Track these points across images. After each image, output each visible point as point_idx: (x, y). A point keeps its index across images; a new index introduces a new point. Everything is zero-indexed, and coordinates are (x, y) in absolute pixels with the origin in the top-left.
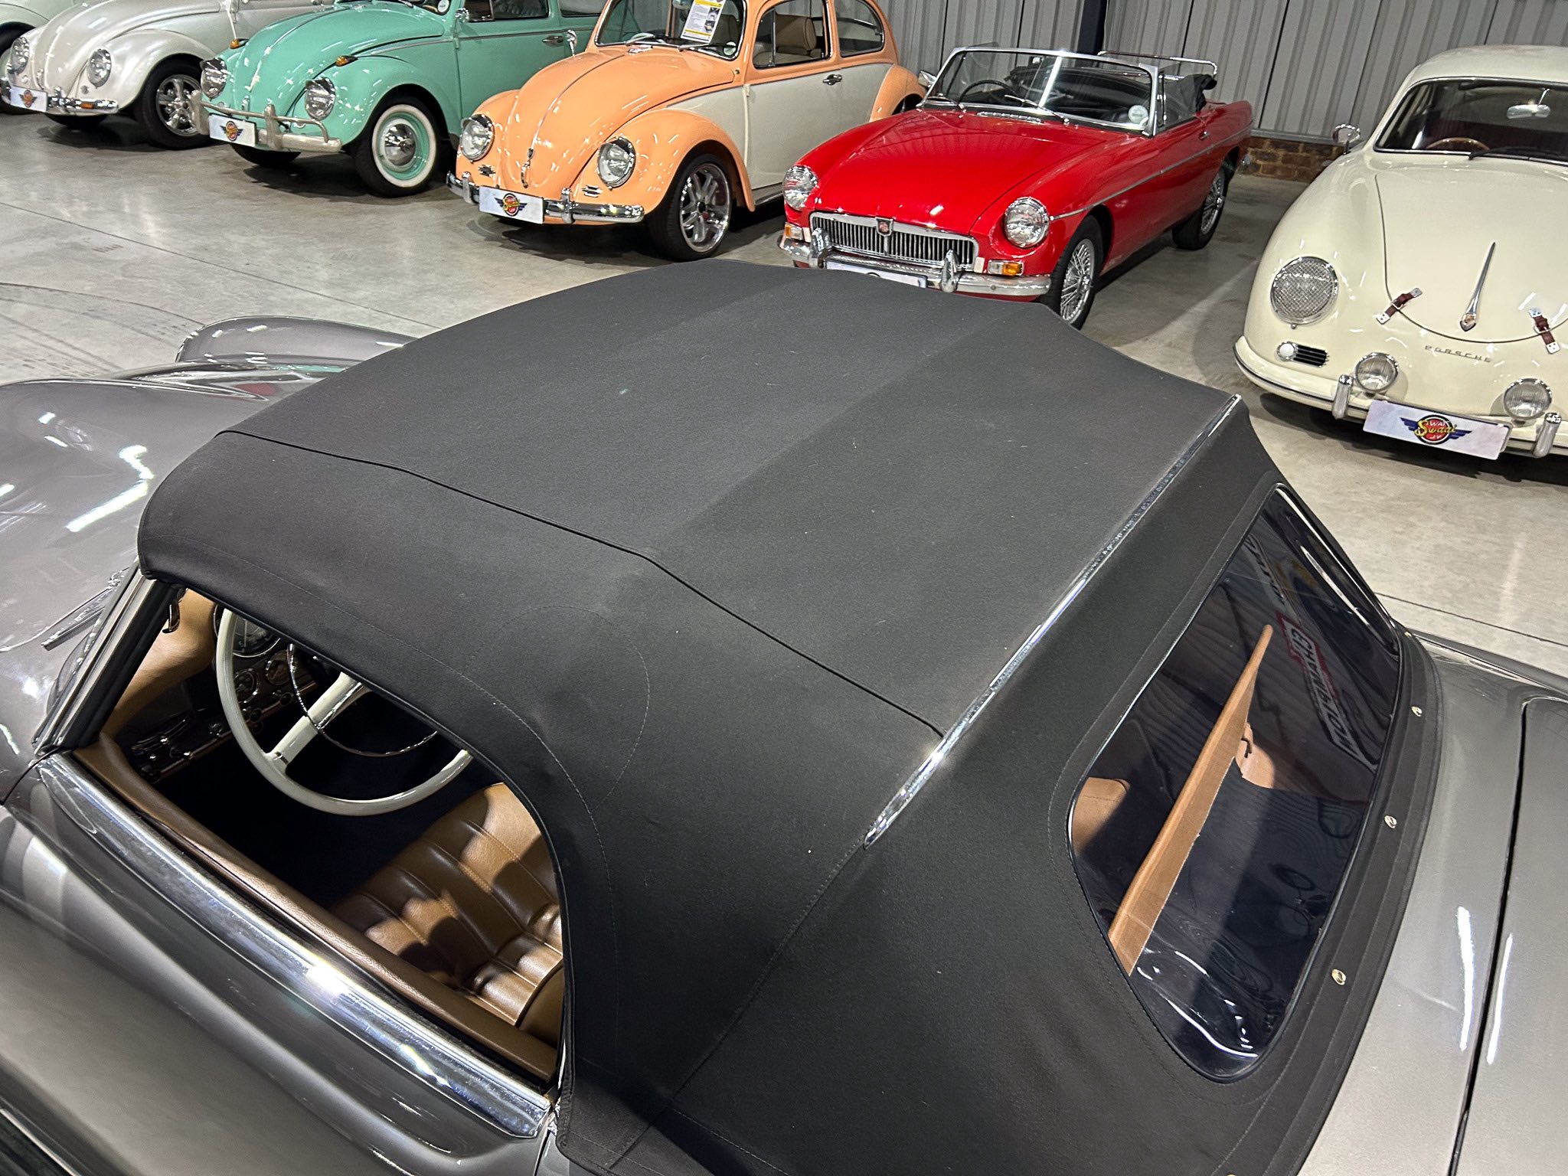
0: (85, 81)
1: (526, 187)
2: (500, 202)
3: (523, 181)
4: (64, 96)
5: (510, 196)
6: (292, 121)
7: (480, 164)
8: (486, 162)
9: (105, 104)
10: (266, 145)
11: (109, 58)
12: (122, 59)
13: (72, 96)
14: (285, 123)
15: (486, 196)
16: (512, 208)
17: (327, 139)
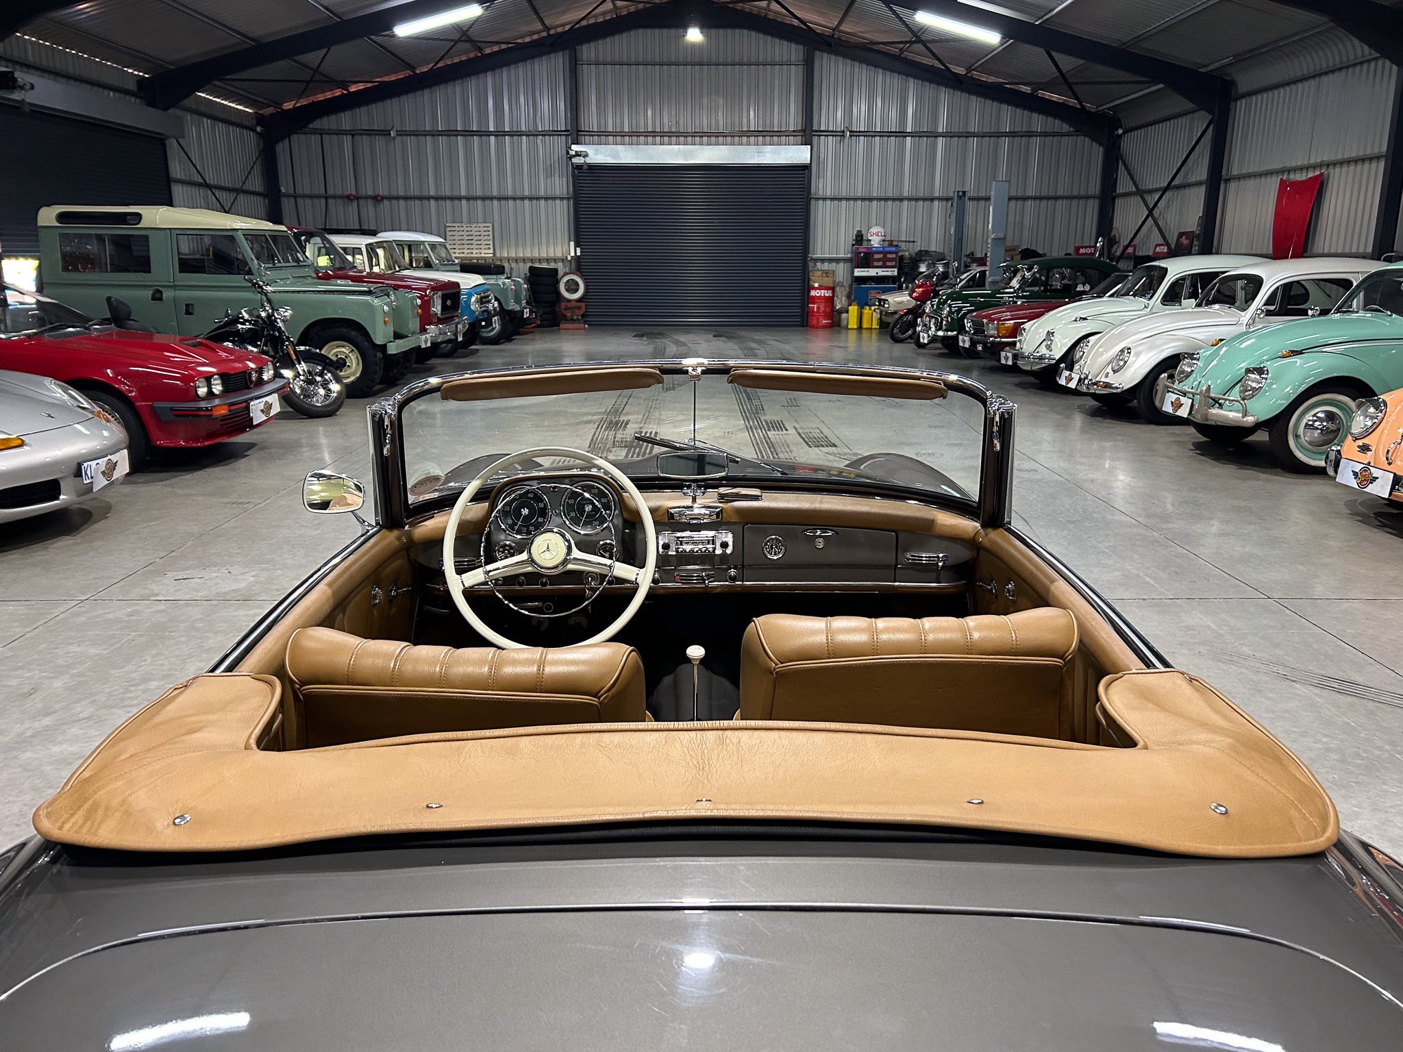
0: (1109, 369)
1: (1390, 464)
2: (1355, 474)
3: (1387, 459)
4: (1090, 378)
5: (1365, 469)
6: (1226, 400)
7: (1360, 443)
8: (1366, 441)
9: (1117, 385)
10: (1194, 417)
11: (1130, 353)
12: (1138, 354)
13: (1098, 379)
14: (1220, 401)
15: (1346, 467)
16: (1365, 480)
17: (1245, 415)
